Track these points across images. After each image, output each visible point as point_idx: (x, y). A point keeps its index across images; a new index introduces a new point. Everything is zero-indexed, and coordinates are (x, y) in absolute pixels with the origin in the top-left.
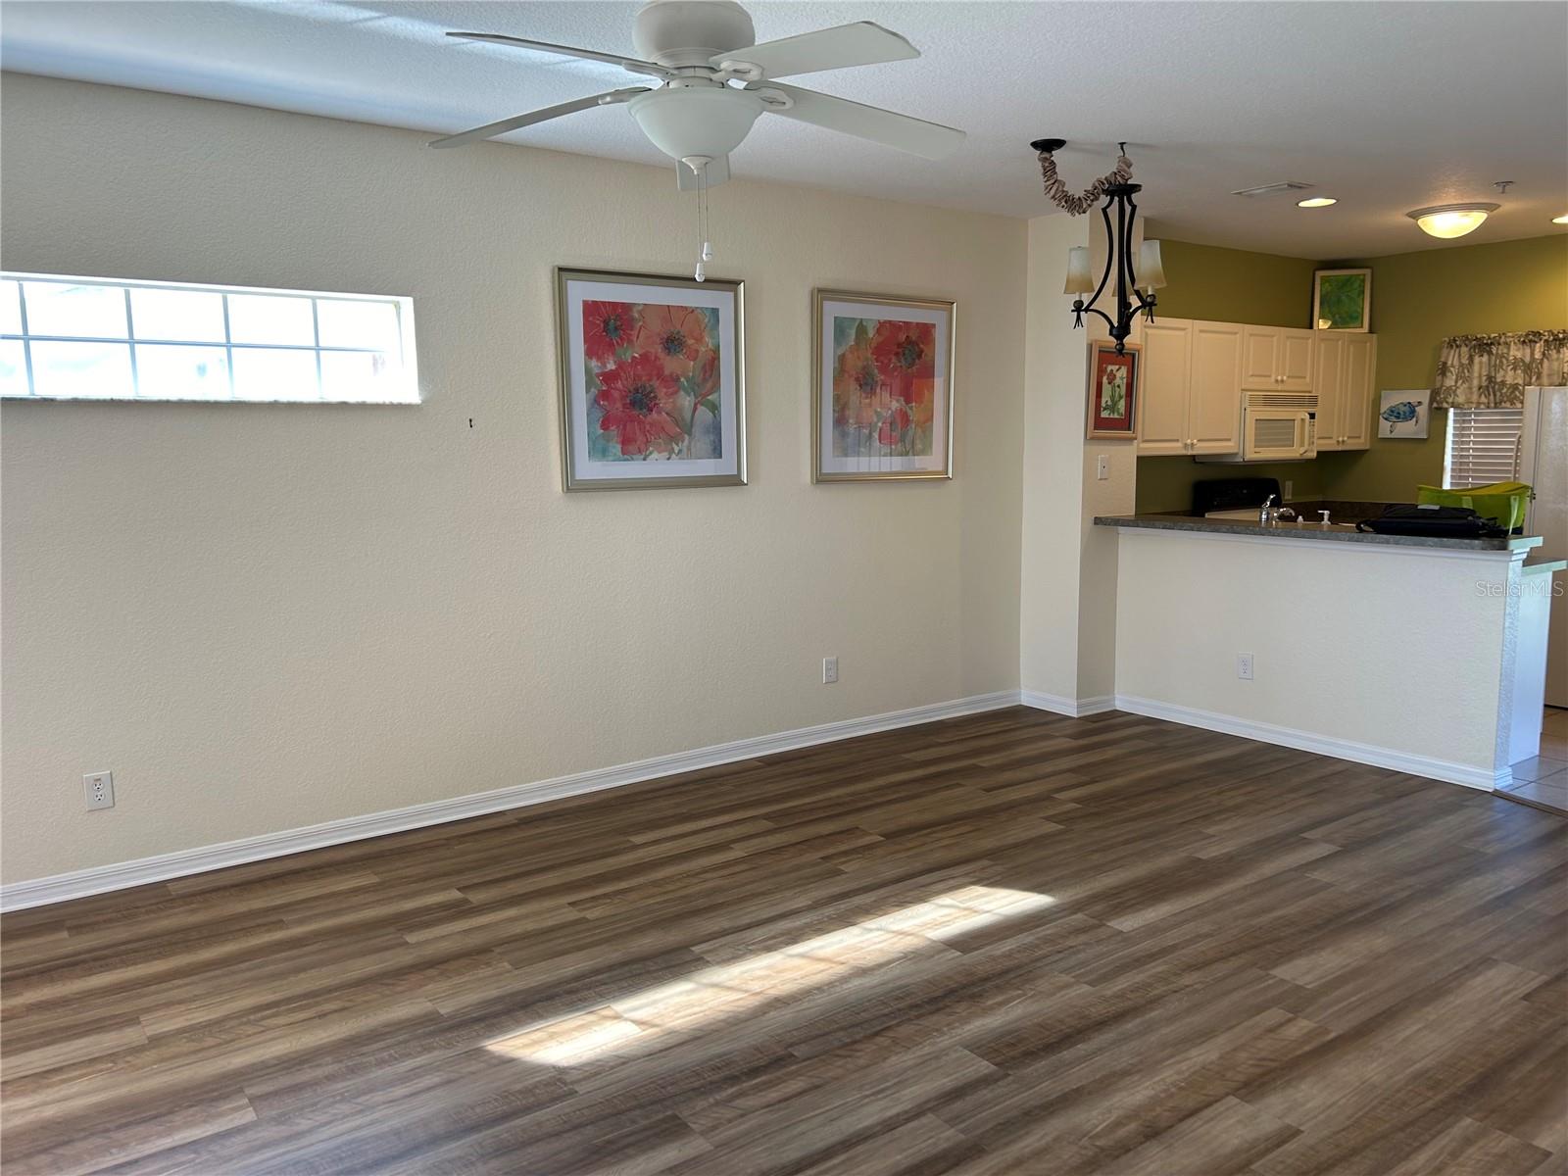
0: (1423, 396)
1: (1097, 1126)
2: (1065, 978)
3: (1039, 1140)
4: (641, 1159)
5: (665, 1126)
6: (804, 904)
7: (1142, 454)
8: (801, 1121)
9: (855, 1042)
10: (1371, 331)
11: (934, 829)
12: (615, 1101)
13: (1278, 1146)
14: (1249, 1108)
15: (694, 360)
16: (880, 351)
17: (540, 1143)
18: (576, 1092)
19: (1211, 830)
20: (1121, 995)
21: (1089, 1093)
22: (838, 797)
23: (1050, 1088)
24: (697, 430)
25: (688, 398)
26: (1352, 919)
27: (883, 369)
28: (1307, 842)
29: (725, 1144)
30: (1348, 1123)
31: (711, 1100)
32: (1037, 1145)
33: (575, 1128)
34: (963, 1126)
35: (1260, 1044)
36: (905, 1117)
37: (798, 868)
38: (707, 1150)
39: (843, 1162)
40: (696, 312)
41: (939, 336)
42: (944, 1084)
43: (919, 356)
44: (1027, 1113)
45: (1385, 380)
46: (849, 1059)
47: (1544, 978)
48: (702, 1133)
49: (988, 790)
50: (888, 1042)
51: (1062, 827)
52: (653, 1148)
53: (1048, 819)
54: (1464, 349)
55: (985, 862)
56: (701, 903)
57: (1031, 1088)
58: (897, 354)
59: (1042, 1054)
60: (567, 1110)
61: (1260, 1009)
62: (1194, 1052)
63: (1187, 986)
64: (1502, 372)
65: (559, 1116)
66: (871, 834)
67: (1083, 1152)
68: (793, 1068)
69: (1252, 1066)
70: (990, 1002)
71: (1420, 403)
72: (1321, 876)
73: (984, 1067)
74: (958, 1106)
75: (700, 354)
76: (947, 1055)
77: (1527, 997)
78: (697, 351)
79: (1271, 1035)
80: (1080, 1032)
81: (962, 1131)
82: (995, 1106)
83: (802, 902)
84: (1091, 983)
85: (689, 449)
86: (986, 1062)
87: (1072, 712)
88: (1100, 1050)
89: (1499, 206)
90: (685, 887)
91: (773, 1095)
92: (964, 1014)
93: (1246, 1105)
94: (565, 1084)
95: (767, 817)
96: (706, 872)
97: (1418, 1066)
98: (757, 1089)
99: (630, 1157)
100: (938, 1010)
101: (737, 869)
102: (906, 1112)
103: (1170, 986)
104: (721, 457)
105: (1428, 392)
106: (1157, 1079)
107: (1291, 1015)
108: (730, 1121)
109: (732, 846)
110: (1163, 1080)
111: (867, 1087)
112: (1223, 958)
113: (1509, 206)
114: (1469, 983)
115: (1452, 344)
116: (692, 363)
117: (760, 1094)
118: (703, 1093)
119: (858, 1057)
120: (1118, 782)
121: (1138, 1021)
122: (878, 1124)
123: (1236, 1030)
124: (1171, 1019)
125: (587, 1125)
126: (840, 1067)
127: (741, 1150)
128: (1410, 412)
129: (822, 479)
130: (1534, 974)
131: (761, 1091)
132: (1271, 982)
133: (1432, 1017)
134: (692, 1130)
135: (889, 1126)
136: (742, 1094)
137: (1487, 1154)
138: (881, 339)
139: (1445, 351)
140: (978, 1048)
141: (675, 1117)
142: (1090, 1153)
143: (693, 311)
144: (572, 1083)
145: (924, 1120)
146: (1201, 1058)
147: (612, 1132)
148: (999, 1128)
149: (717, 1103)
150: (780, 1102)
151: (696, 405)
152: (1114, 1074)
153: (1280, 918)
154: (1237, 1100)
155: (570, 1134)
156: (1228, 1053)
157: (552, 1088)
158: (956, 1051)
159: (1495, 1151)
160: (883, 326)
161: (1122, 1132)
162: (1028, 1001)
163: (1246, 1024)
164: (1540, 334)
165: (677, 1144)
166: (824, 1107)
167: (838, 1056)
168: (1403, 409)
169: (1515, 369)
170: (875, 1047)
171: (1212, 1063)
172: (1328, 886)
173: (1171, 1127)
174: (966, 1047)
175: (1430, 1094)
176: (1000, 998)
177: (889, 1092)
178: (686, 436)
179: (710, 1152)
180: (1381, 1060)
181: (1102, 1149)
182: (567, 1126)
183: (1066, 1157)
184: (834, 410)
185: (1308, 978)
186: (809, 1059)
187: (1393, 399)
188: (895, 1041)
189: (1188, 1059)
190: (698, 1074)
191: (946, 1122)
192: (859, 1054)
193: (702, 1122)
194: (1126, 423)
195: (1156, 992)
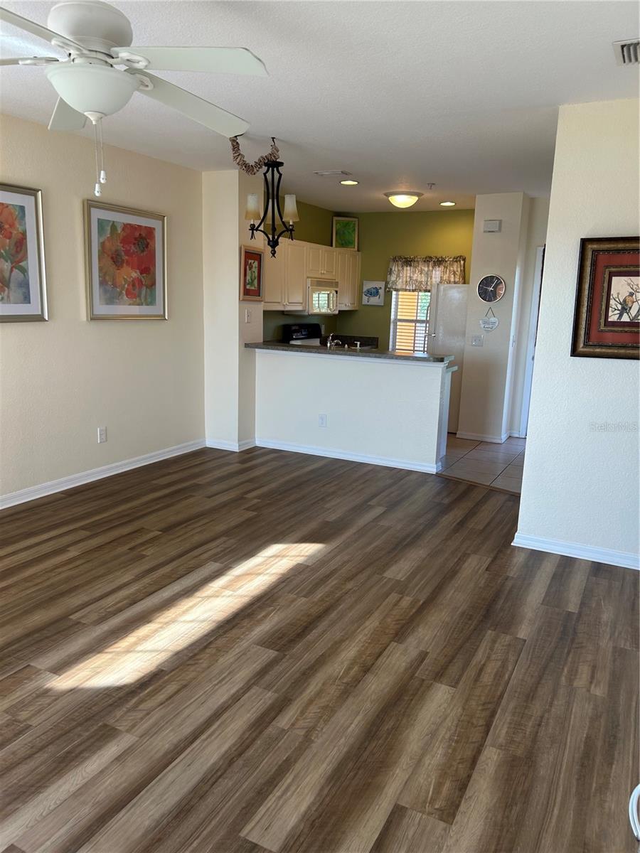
0: (382, 284)
1: (340, 672)
2: (292, 596)
3: (315, 687)
4: (95, 758)
5: (101, 733)
6: (130, 578)
7: (265, 309)
8: (184, 708)
9: (195, 655)
10: (358, 250)
11: (188, 523)
12: (60, 725)
13: (422, 662)
14: (402, 647)
15: (10, 238)
16: (125, 241)
17: (20, 765)
18: (31, 726)
19: (328, 506)
20: (322, 600)
21: (329, 656)
22: (123, 511)
23: (309, 657)
24: (12, 285)
25: (7, 264)
26: (405, 543)
27: (127, 252)
28: (371, 507)
29: (145, 734)
30: (445, 643)
31: (125, 709)
32: (315, 690)
33: (41, 749)
34: (274, 689)
35: (394, 612)
36: (242, 691)
37: (116, 557)
38: (135, 741)
39: (219, 726)
40: (9, 207)
41: (158, 235)
42: (255, 667)
43: (147, 247)
44: (304, 674)
45: (365, 276)
46: (197, 665)
47: (490, 559)
48: (128, 731)
49: (209, 497)
50: (214, 651)
51: (256, 513)
52: (99, 748)
53: (247, 509)
54: (400, 263)
55: (224, 539)
56: (64, 587)
57: (300, 660)
58: (134, 244)
59: (298, 639)
60: (30, 739)
61: (387, 595)
62: (367, 623)
63: (350, 589)
64: (416, 275)
65: (26, 744)
66: (153, 531)
67: (339, 688)
68: (166, 678)
69: (395, 624)
70: (259, 617)
71: (380, 288)
72: (385, 523)
73: (272, 654)
74: (268, 678)
75: (13, 235)
76: (249, 651)
77: (487, 569)
78: (11, 233)
79: (396, 607)
80: (310, 623)
81: (275, 692)
82: (286, 673)
83: (127, 577)
84: (305, 596)
85: (8, 297)
86: (271, 651)
87: (236, 449)
88: (324, 632)
89: (423, 194)
90: (48, 579)
91: (161, 697)
92: (248, 626)
93: (400, 645)
94: (19, 722)
95: (83, 528)
96: (58, 568)
97: (460, 610)
98: (150, 695)
99: (86, 758)
100: (234, 627)
101: (78, 562)
102: (241, 688)
103: (343, 591)
104: (30, 303)
105: (384, 283)
106: (357, 640)
107: (401, 596)
108: (142, 719)
109: (68, 549)
110: (360, 640)
111: (214, 679)
112: (361, 572)
113: (428, 195)
114: (463, 566)
115: (395, 260)
116: (8, 241)
117: (153, 698)
118: (118, 706)
119: (202, 663)
120: (273, 485)
121: (335, 612)
122: (229, 699)
123: (381, 607)
124: (351, 608)
125: (48, 745)
126: (193, 671)
127: (156, 735)
128: (375, 292)
129: (94, 318)
130: (485, 558)
131: (153, 696)
132: (385, 580)
133: (456, 585)
134: (120, 731)
135: (236, 698)
136: (142, 701)
137: (503, 646)
138: (125, 234)
139: (391, 263)
140: (264, 643)
141: (105, 726)
142: (343, 688)
143: (7, 207)
144: (25, 720)
145: (253, 691)
146: (372, 625)
147: (67, 746)
148: (293, 685)
149: (129, 710)
150: (167, 700)
151: (12, 268)
152: (336, 643)
153: (377, 547)
154: (396, 644)
155: (38, 755)
156: (382, 620)
157: (13, 727)
158: (253, 647)
159: (506, 643)
160: (126, 226)
161: (352, 673)
162: (279, 612)
163: (384, 603)
164: (431, 257)
165: (114, 742)
166: (195, 696)
167: (188, 665)
168: (373, 290)
169: (421, 274)
170: (208, 655)
171: (377, 627)
172: (389, 528)
173: (373, 664)
174: (258, 644)
175: (470, 622)
176: (263, 614)
177: (227, 679)
178: (6, 289)
179: (137, 741)
180: (445, 610)
181: (347, 684)
182: (34, 750)
183: (332, 692)
184: (100, 277)
185: (400, 575)
186: (173, 670)
187: (368, 285)
188: (218, 650)
189: (366, 628)
190: (109, 695)
191: (265, 688)
192: (201, 661)
193: (125, 724)
194: (257, 293)
195: (338, 595)
